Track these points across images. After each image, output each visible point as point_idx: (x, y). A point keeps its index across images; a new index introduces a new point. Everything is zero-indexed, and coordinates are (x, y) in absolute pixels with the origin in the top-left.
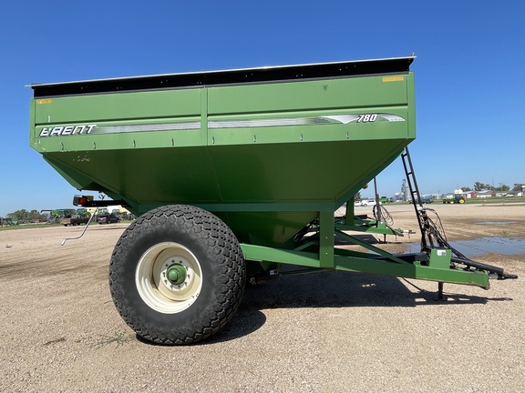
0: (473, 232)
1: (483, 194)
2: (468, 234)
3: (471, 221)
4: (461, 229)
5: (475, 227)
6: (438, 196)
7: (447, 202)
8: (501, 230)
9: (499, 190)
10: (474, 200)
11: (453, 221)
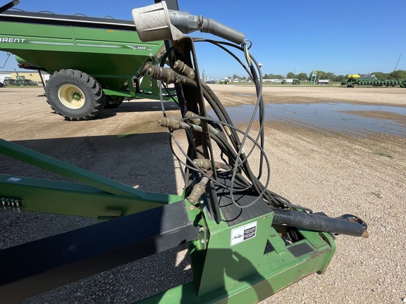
0: (236, 100)
1: (236, 81)
2: (233, 102)
3: (234, 94)
4: (229, 99)
5: (236, 97)
6: (218, 80)
7: (221, 83)
8: (250, 100)
9: (242, 79)
10: (232, 83)
11: (225, 93)
